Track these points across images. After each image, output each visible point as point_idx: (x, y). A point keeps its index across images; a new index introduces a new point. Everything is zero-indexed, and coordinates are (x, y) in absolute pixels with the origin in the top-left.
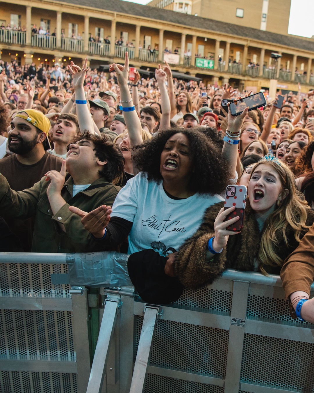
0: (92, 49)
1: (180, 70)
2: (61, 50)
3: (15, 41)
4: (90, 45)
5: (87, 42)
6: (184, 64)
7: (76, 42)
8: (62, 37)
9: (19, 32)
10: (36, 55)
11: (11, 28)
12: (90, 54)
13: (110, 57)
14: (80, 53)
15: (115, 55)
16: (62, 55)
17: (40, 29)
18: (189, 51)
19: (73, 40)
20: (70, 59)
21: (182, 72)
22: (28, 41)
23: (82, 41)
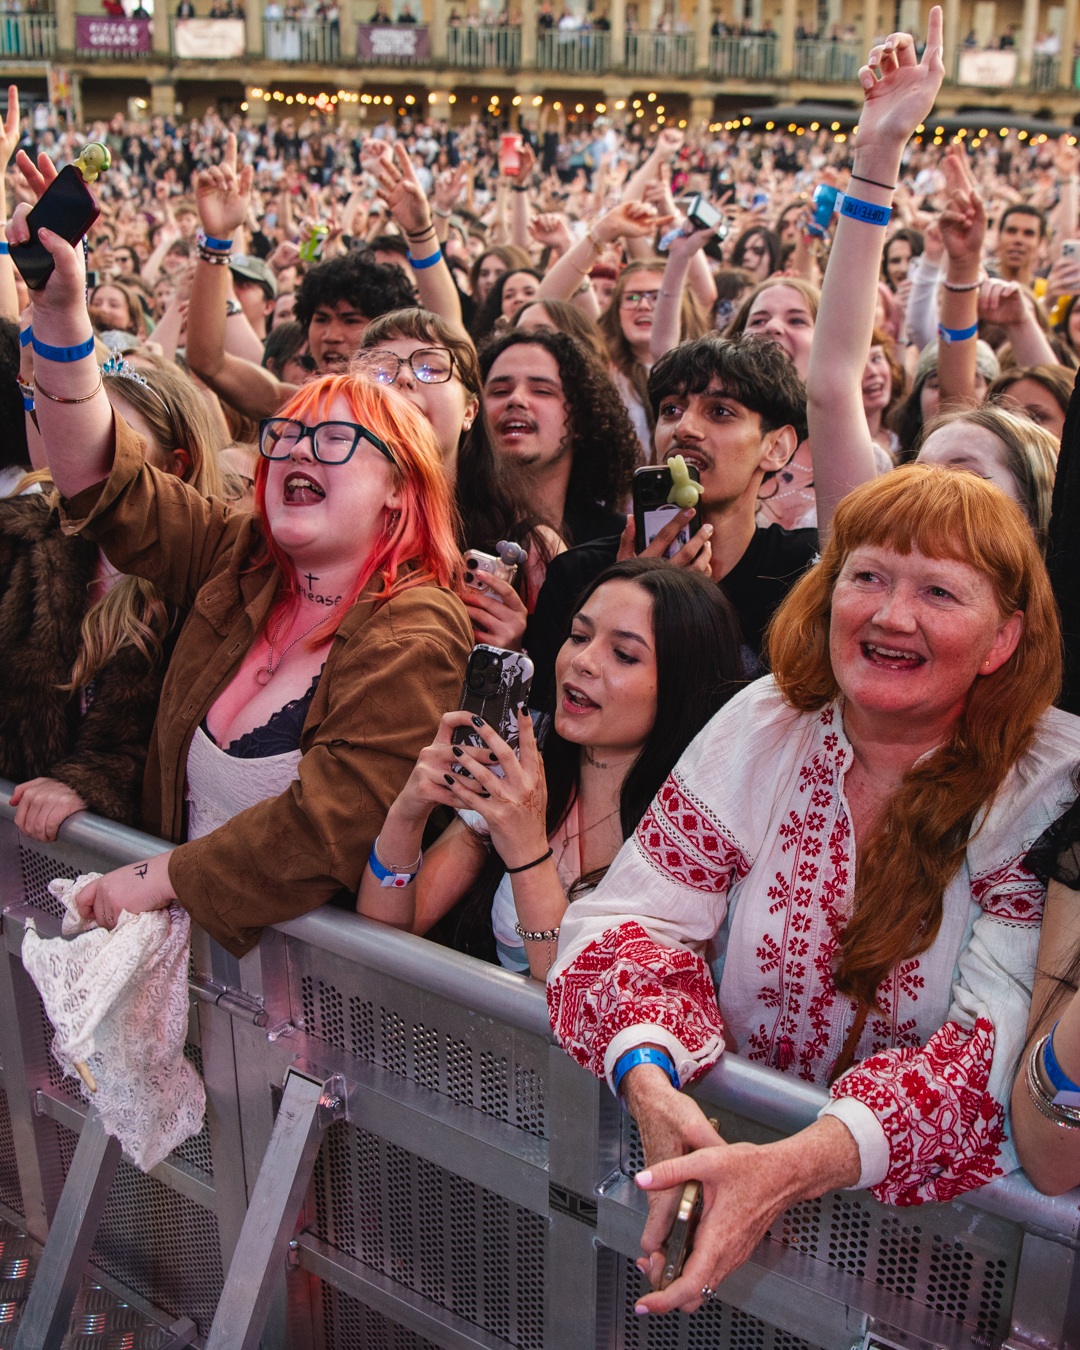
0: (722, 62)
1: (1018, 103)
2: (623, 73)
3: (491, 58)
4: (715, 48)
5: (704, 40)
6: (1034, 83)
7: (669, 44)
8: (628, 32)
9: (503, 31)
10: (550, 95)
11: (481, 21)
12: (715, 77)
13: (778, 82)
14: (684, 77)
15: (795, 73)
16: (626, 87)
17: (563, 16)
18: (1051, 34)
19: (660, 38)
20: (652, 98)
21: (1025, 112)
22: (528, 54)
23: (689, 39)
